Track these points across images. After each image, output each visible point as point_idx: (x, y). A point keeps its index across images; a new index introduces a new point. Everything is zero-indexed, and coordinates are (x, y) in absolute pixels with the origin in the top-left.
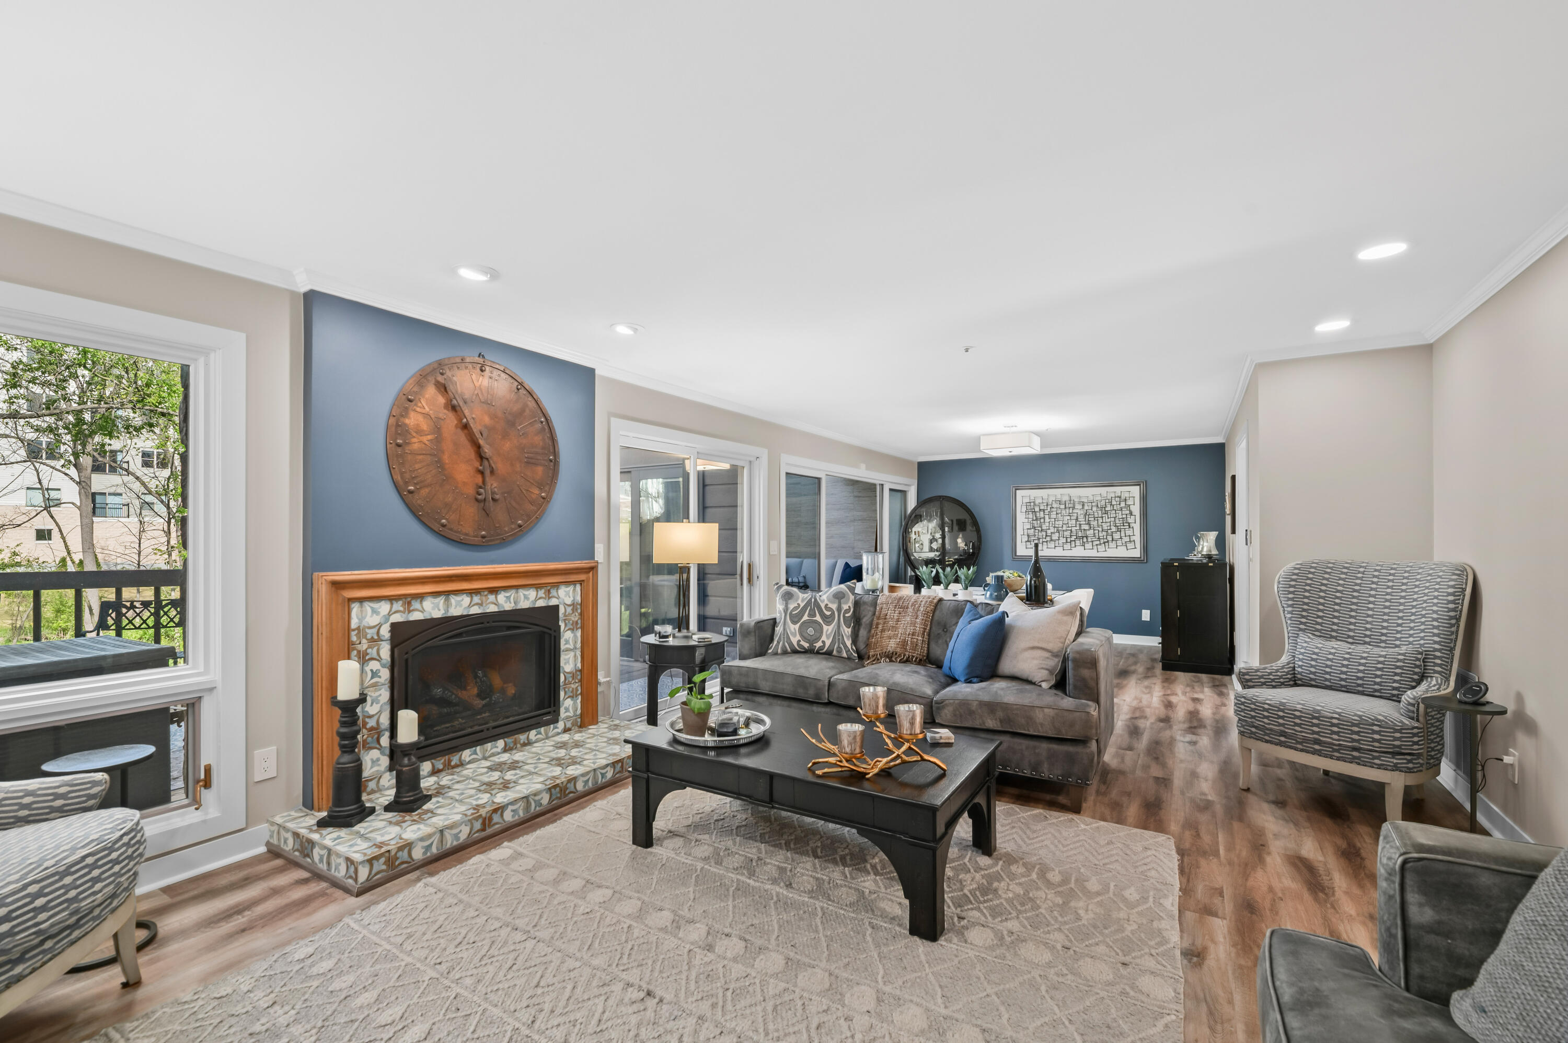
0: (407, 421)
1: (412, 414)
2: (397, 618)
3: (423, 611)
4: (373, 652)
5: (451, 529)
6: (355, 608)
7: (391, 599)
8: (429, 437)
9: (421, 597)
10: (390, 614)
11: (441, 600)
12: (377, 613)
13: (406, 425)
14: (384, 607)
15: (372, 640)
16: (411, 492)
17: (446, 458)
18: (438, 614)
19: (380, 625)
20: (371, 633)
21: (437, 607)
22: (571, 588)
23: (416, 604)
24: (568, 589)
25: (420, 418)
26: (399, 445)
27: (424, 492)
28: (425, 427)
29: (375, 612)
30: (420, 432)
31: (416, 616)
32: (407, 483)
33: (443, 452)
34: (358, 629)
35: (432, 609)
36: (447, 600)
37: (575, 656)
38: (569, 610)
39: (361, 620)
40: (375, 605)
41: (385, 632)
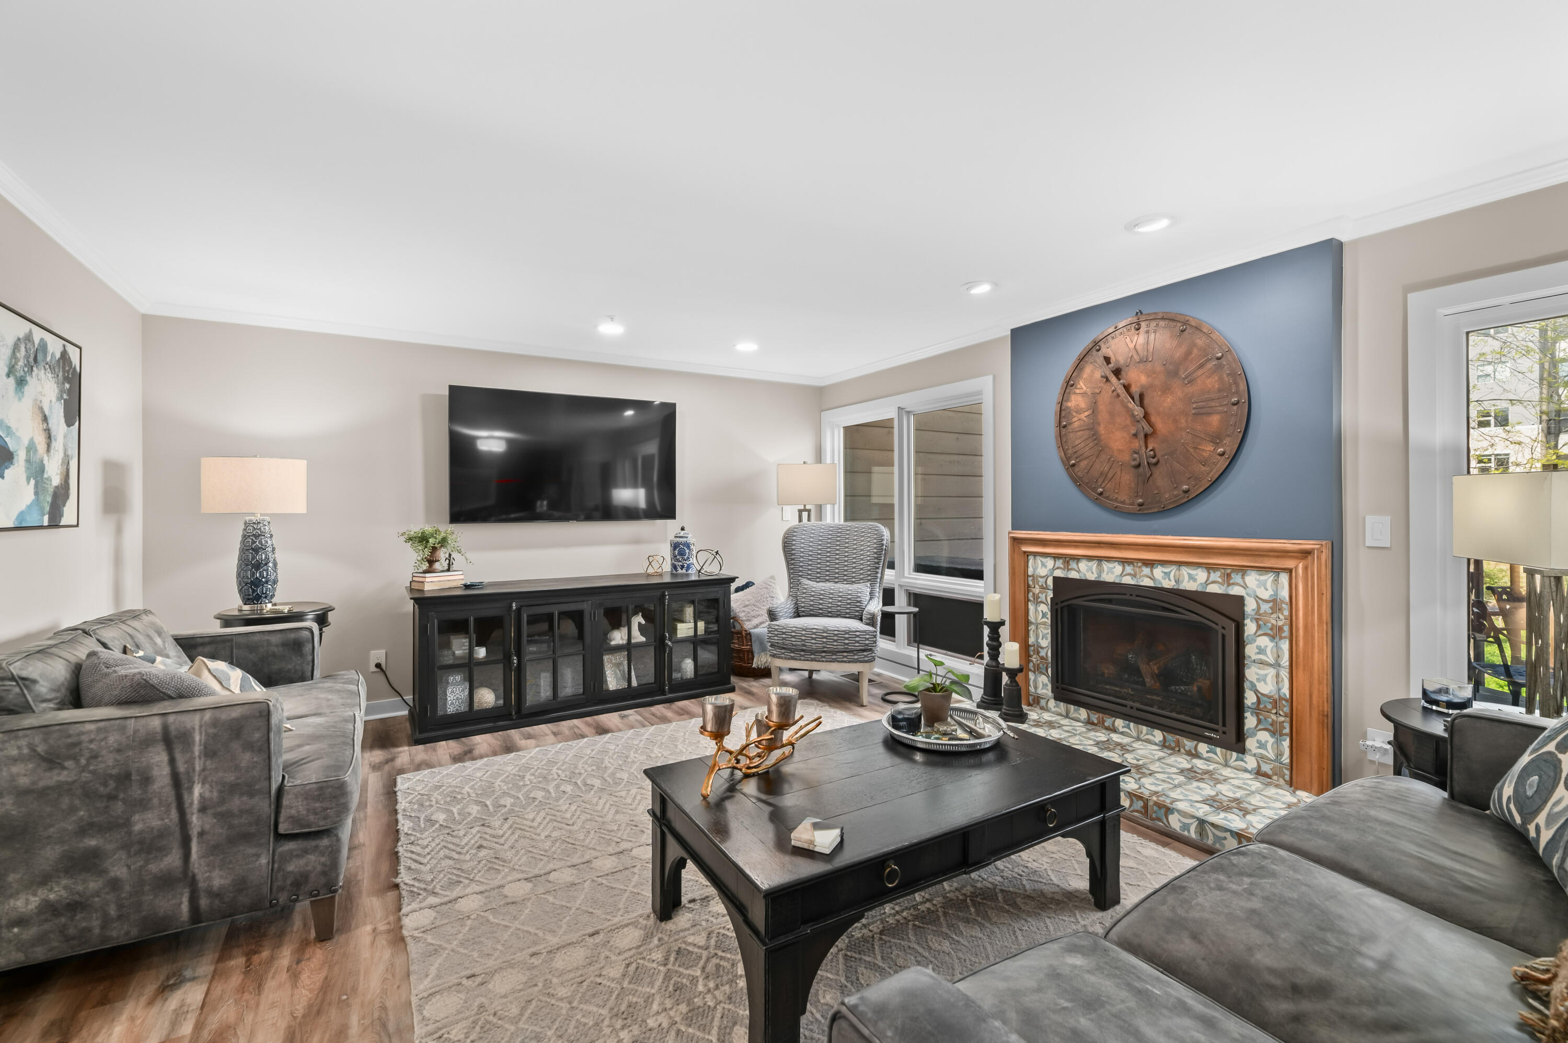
0: (1069, 404)
1: (1073, 397)
2: (1059, 573)
3: (1079, 571)
4: (1042, 597)
5: (1107, 498)
6: (1031, 559)
7: (1056, 557)
8: (1086, 414)
9: (1077, 558)
10: (1054, 569)
11: (1094, 565)
12: (1046, 567)
13: (1069, 408)
14: (1050, 563)
15: (1042, 587)
16: (1073, 465)
17: (1102, 430)
18: (1092, 577)
19: (1047, 577)
20: (1042, 581)
21: (1090, 569)
22: (1269, 578)
23: (1073, 565)
24: (1263, 578)
25: (1080, 398)
26: (1065, 427)
27: (1083, 464)
28: (1083, 405)
29: (1044, 565)
30: (1079, 411)
31: (1073, 575)
32: (1068, 459)
33: (1099, 424)
34: (1033, 576)
35: (1086, 571)
36: (1099, 565)
37: (1278, 675)
38: (1265, 607)
39: (1035, 570)
40: (1044, 560)
41: (1050, 582)
